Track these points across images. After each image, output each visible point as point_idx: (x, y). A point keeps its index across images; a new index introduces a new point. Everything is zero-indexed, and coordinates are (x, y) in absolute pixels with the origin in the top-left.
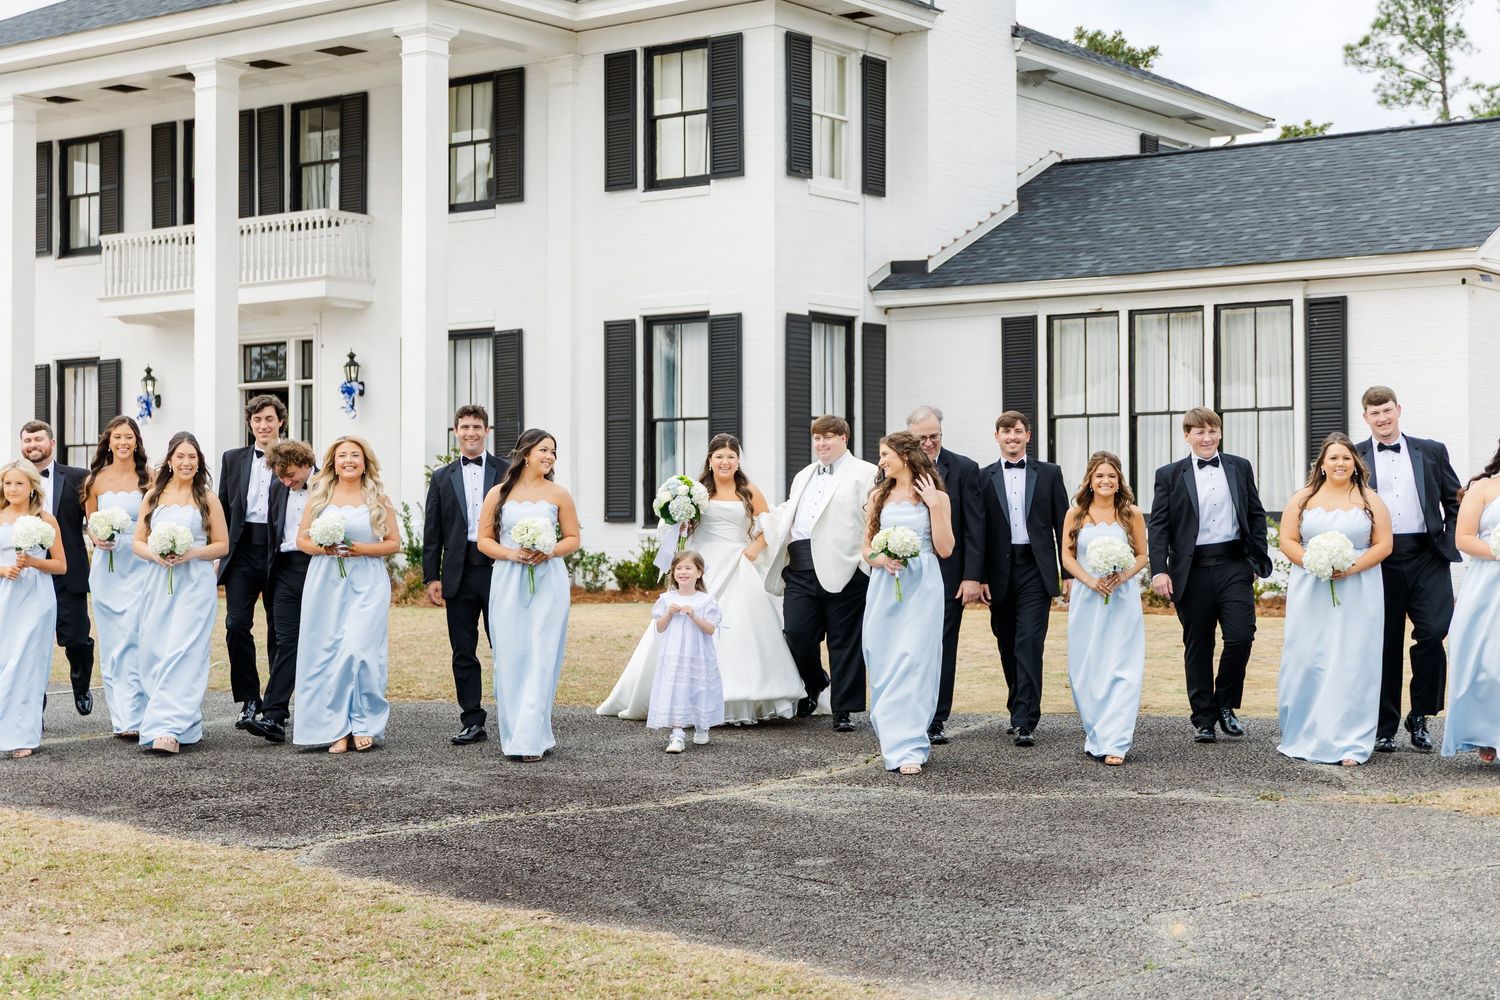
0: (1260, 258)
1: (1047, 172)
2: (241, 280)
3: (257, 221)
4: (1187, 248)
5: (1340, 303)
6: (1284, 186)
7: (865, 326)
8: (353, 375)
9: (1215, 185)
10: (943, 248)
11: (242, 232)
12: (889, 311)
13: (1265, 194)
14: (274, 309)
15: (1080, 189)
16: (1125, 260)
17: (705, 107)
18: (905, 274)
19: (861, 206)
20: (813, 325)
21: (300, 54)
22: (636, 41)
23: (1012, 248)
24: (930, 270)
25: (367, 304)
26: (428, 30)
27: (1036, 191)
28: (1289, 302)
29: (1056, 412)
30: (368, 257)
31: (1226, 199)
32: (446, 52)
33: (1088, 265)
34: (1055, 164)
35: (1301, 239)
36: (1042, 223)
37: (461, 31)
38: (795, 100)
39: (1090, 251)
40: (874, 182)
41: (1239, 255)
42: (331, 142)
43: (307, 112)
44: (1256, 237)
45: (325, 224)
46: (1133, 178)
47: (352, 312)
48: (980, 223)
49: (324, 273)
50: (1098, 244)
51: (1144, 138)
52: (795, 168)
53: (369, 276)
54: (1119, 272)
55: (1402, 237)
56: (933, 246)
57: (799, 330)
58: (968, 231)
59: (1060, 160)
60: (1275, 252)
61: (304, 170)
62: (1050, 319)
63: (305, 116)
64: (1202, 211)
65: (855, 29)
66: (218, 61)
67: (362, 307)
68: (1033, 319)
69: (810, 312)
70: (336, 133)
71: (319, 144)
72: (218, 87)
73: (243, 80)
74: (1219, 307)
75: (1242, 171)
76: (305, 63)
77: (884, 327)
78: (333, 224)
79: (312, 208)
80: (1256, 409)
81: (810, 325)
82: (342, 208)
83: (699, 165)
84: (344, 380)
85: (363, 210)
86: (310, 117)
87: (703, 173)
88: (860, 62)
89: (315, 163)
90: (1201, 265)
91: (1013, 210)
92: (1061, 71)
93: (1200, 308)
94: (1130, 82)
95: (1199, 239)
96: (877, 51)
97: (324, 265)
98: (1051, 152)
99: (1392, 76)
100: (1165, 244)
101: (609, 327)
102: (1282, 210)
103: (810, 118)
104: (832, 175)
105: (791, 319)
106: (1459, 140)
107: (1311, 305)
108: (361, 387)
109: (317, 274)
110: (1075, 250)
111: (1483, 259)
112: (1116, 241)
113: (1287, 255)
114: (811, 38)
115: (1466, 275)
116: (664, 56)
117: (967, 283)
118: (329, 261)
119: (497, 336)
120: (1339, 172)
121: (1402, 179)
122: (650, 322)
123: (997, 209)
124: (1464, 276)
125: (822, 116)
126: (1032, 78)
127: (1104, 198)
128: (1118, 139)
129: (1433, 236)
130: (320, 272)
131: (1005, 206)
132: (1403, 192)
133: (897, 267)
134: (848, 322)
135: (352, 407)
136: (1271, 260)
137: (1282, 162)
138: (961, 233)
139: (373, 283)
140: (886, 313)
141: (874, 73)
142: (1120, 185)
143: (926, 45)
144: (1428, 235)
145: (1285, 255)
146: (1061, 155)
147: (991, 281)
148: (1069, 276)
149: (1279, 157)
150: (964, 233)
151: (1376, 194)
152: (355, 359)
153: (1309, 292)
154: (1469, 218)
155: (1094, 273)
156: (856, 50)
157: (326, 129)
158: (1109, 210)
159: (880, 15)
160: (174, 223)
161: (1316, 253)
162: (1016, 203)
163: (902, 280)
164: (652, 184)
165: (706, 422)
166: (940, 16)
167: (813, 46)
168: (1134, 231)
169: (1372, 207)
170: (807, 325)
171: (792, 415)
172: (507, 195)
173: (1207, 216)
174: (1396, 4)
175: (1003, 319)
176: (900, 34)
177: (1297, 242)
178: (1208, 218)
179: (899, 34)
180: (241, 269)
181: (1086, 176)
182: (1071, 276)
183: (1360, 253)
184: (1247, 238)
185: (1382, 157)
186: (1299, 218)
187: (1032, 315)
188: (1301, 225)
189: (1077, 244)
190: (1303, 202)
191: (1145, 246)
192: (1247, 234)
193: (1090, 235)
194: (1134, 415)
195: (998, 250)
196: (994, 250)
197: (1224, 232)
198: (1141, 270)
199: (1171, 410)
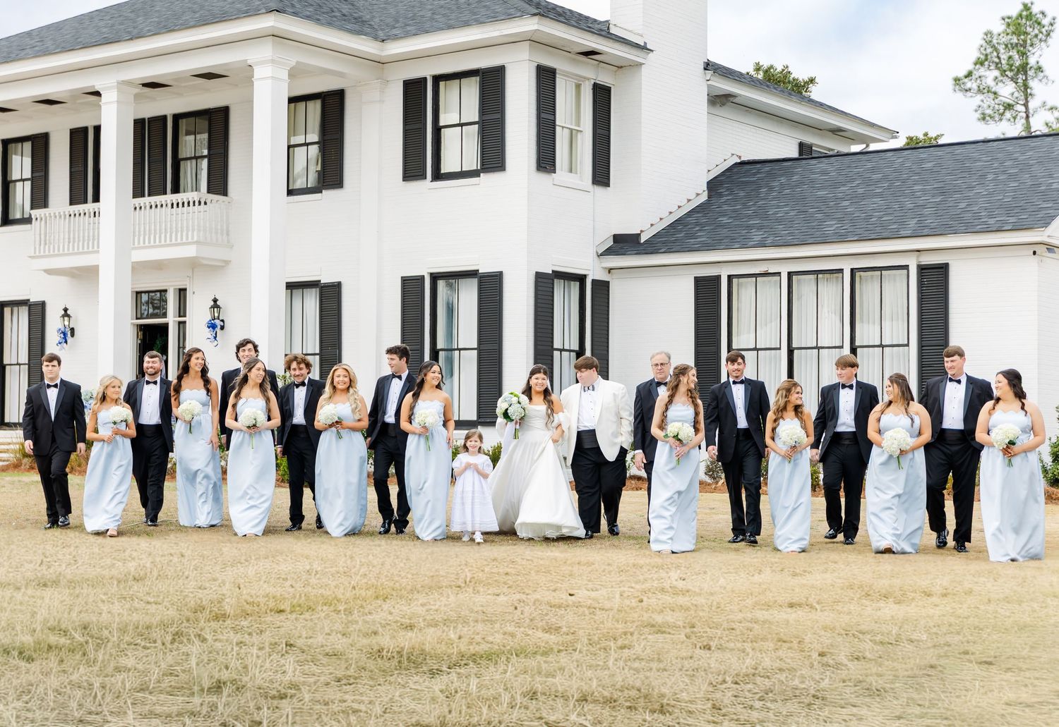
0: (885, 235)
1: (729, 169)
2: (134, 244)
3: (146, 200)
4: (831, 226)
5: (943, 269)
6: (904, 181)
7: (594, 281)
8: (216, 315)
9: (853, 180)
10: (652, 225)
11: (135, 208)
12: (612, 271)
13: (890, 187)
14: (158, 266)
15: (754, 182)
16: (786, 235)
17: (477, 119)
18: (624, 243)
19: (592, 193)
20: (555, 280)
21: (179, 77)
22: (427, 70)
23: (702, 225)
24: (643, 239)
25: (227, 262)
26: (273, 61)
27: (721, 183)
28: (906, 267)
30: (228, 228)
31: (861, 191)
32: (286, 77)
33: (758, 238)
34: (736, 164)
35: (916, 221)
36: (725, 207)
37: (297, 62)
38: (543, 115)
39: (760, 228)
40: (601, 176)
41: (870, 232)
42: (201, 143)
43: (184, 120)
44: (882, 219)
45: (197, 203)
46: (793, 174)
47: (217, 268)
48: (679, 207)
49: (195, 239)
50: (765, 223)
51: (801, 145)
52: (543, 165)
53: (228, 242)
54: (781, 244)
55: (990, 220)
56: (645, 223)
57: (545, 284)
58: (671, 213)
59: (739, 161)
60: (896, 230)
61: (182, 163)
62: (730, 278)
63: (183, 124)
64: (843, 199)
65: (588, 64)
66: (118, 83)
67: (223, 265)
68: (718, 278)
69: (553, 271)
70: (205, 136)
71: (193, 144)
72: (118, 102)
73: (137, 96)
74: (855, 270)
75: (873, 170)
76: (183, 85)
77: (609, 282)
78: (202, 203)
79: (188, 192)
80: (881, 346)
81: (553, 281)
82: (208, 192)
83: (472, 162)
84: (209, 318)
85: (225, 193)
86: (187, 125)
87: (475, 168)
88: (591, 87)
89: (190, 158)
90: (842, 239)
91: (704, 197)
92: (740, 95)
93: (841, 271)
94: (791, 103)
95: (840, 220)
96: (605, 79)
97: (195, 233)
98: (733, 155)
99: (989, 100)
100: (814, 224)
101: (406, 281)
102: (901, 199)
103: (555, 128)
104: (571, 171)
105: (539, 276)
106: (1033, 148)
107: (922, 269)
108: (222, 324)
109: (190, 240)
110: (749, 227)
111: (1049, 236)
112: (779, 221)
113: (904, 232)
114: (555, 69)
115: (1036, 248)
116: (447, 82)
117: (670, 251)
118: (199, 231)
119: (322, 287)
120: (944, 171)
121: (990, 177)
122: (435, 277)
123: (692, 196)
124: (1035, 249)
125: (563, 127)
126: (719, 100)
127: (771, 189)
128: (782, 146)
129: (1012, 220)
130: (193, 238)
131: (698, 195)
132: (991, 186)
133: (618, 239)
134: (581, 279)
135: (215, 338)
136: (893, 236)
137: (902, 164)
138: (665, 214)
139: (232, 247)
140: (609, 272)
141: (602, 96)
142: (783, 180)
143: (641, 76)
144: (1008, 218)
145: (903, 233)
146: (740, 157)
147: (687, 249)
148: (744, 246)
149: (901, 160)
150: (668, 214)
151: (971, 188)
152: (218, 303)
153: (921, 260)
154: (1039, 206)
155: (762, 245)
156: (588, 79)
157: (198, 134)
158: (774, 198)
159: (606, 53)
160: (85, 202)
161: (926, 231)
162: (706, 193)
163: (621, 248)
164: (438, 176)
165: (476, 351)
166: (651, 54)
167: (557, 76)
168: (792, 213)
169: (968, 198)
170: (551, 281)
171: (539, 347)
172: (331, 183)
173: (846, 203)
174: (992, 47)
175: (695, 278)
176: (622, 67)
177: (913, 223)
179: (620, 67)
180: (134, 236)
181: (758, 173)
182: (746, 246)
183: (958, 231)
184: (875, 219)
185: (976, 161)
186: (914, 205)
187: (716, 274)
188: (915, 210)
189: (751, 222)
190: (917, 193)
191: (800, 225)
192: (875, 217)
193: (761, 216)
194: (791, 349)
195: (693, 226)
196: (689, 227)
197: (858, 215)
198: (797, 243)
199: (819, 346)
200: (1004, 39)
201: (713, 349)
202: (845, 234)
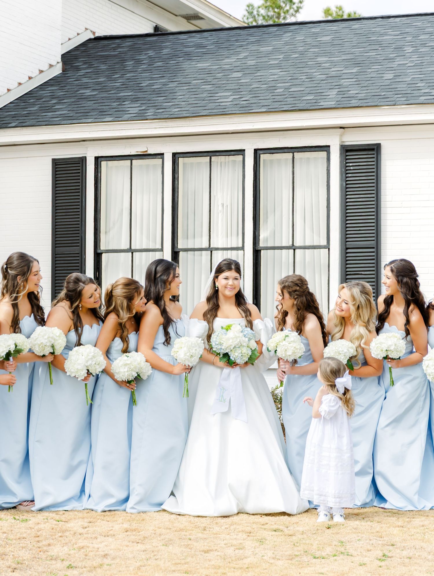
0: (301, 106)
4: (226, 98)
5: (374, 150)
6: (302, 53)
13: (286, 59)
15: (115, 56)
23: (60, 100)
27: (76, 58)
28: (326, 148)
29: (103, 247)
31: (253, 63)
33: (136, 110)
34: (90, 40)
35: (335, 92)
36: (85, 80)
39: (135, 100)
41: (280, 103)
44: (290, 90)
46: (162, 48)
48: (30, 78)
50: (140, 95)
54: (167, 116)
58: (20, 84)
59: (93, 37)
60: (314, 101)
62: (97, 159)
64: (231, 71)
68: (83, 160)
74: (259, 152)
80: (294, 248)
91: (58, 70)
93: (241, 152)
95: (236, 91)
100: (205, 95)
102: (306, 70)
107: (347, 151)
110: (120, 100)
113: (326, 103)
117: (22, 125)
120: (347, 44)
121: (409, 49)
123: (45, 68)
127: (139, 62)
131: (51, 66)
132: (415, 58)
136: (313, 108)
138: (13, 85)
142: (151, 53)
145: (324, 104)
146: (94, 33)
147: (46, 123)
148: (118, 119)
150: (17, 85)
151: (392, 60)
153: (344, 139)
155: (141, 117)
158: (145, 71)
161: (354, 102)
162: (60, 65)
168: (171, 85)
169: (391, 69)
173: (239, 74)
175: (54, 160)
177: (333, 94)
178: (240, 75)
181: (119, 47)
182: (120, 119)
183: (398, 103)
184: (281, 90)
185: (382, 35)
186: (325, 76)
187: (81, 156)
188: (329, 81)
189: (121, 94)
190: (323, 65)
191: (187, 96)
192: (281, 88)
193: (132, 88)
194: (176, 250)
195: (48, 99)
196: (44, 100)
197: (258, 86)
198: (188, 115)
199: (211, 246)
200: (262, 11)
201: (77, 250)
202: (247, 105)
